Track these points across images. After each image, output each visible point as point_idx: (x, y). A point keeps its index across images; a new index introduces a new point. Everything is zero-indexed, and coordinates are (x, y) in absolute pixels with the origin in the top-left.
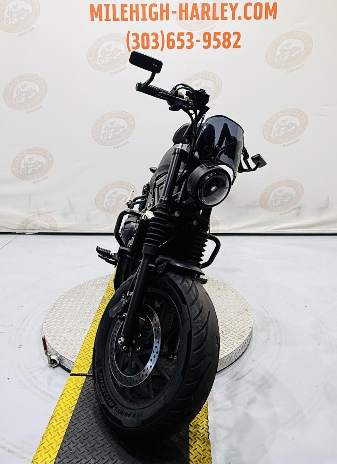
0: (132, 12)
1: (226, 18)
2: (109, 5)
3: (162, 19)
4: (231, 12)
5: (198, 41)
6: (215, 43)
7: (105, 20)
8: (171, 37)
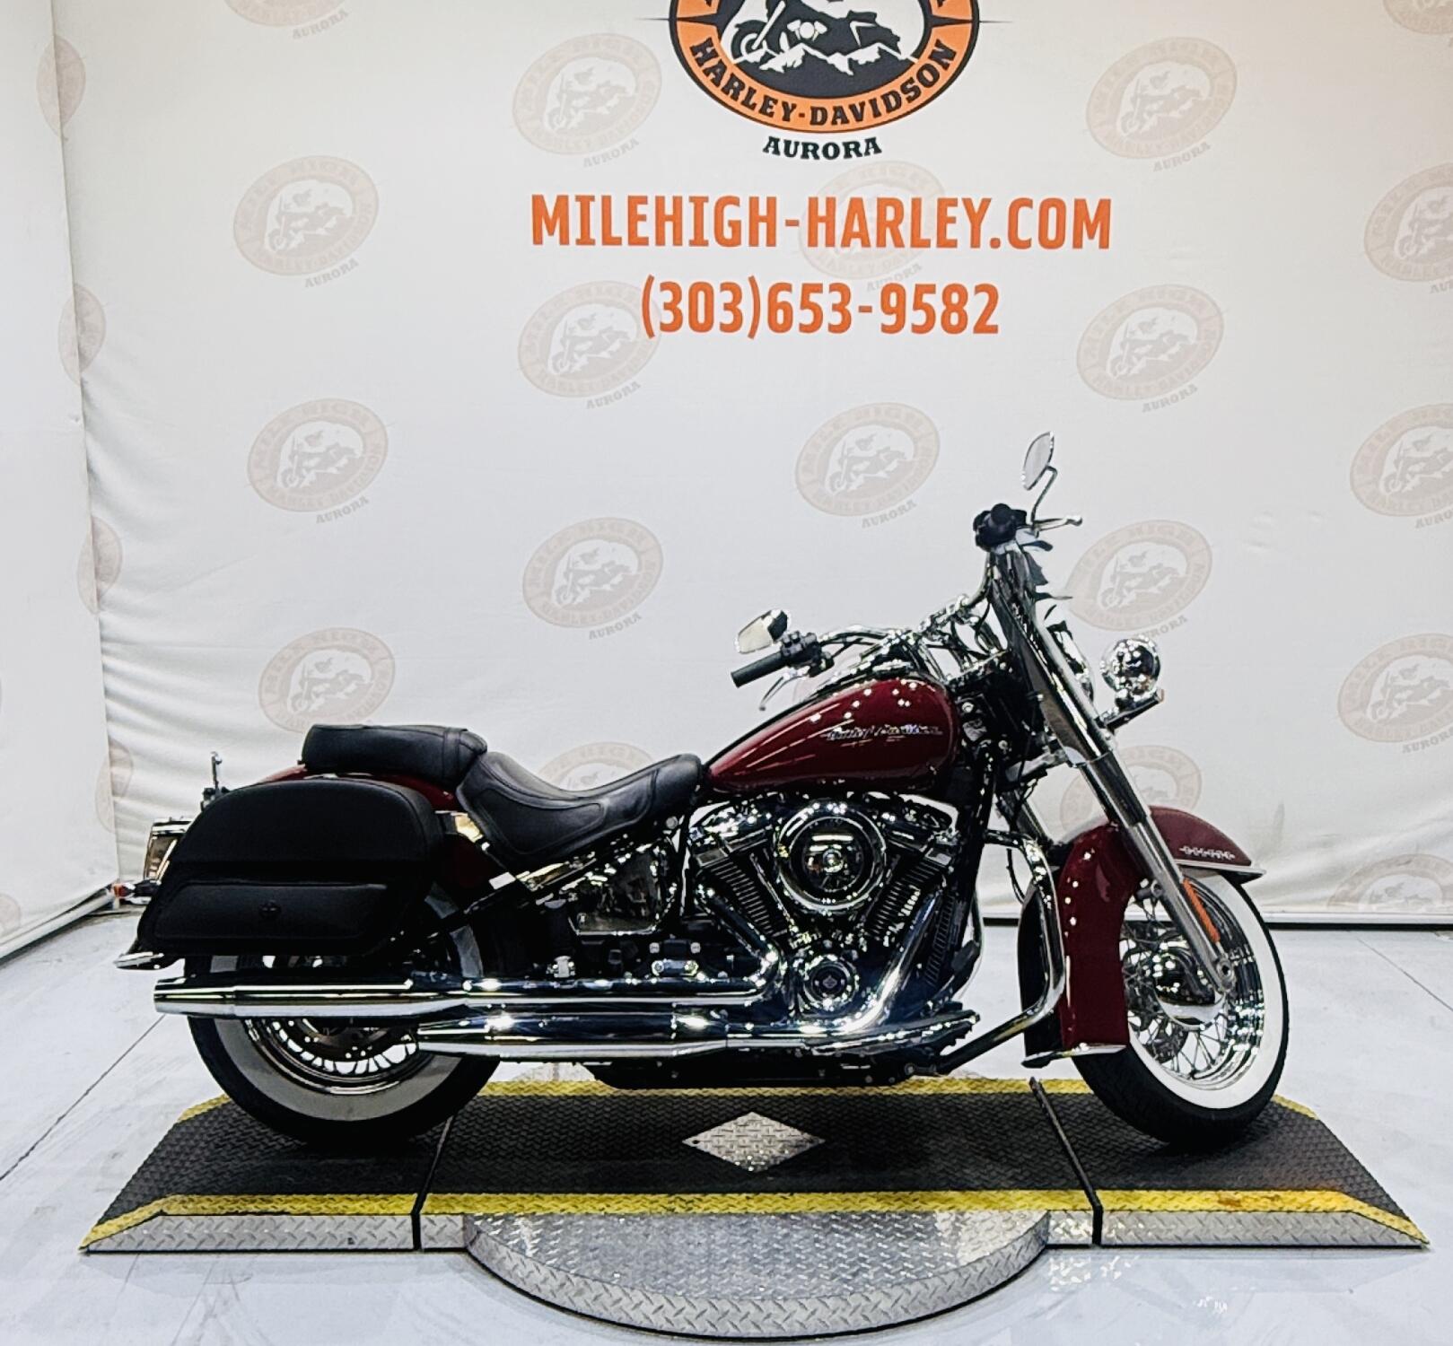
0: (661, 219)
1: (953, 244)
2: (592, 198)
3: (754, 242)
4: (970, 225)
5: (865, 309)
6: (919, 318)
7: (579, 242)
8: (782, 296)
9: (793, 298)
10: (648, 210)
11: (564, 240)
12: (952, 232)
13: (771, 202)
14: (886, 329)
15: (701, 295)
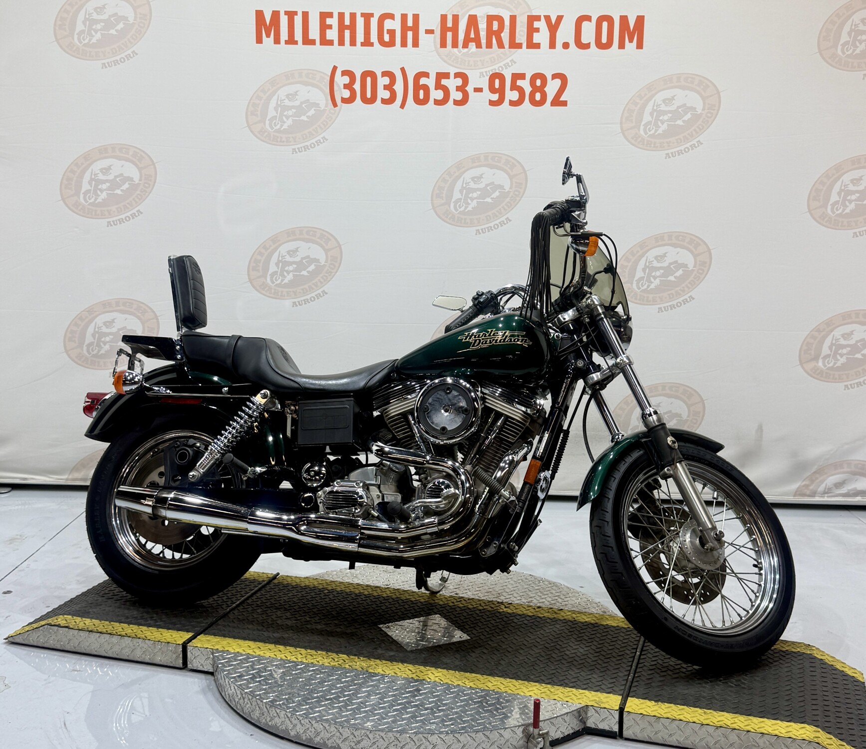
0: (342, 28)
1: (537, 46)
2: (296, 13)
3: (404, 44)
4: (549, 34)
5: (478, 90)
6: (514, 95)
7: (287, 42)
8: (423, 81)
9: (430, 82)
10: (333, 22)
11: (277, 41)
12: (537, 38)
13: (416, 17)
14: (492, 103)
15: (369, 80)
